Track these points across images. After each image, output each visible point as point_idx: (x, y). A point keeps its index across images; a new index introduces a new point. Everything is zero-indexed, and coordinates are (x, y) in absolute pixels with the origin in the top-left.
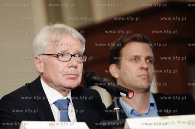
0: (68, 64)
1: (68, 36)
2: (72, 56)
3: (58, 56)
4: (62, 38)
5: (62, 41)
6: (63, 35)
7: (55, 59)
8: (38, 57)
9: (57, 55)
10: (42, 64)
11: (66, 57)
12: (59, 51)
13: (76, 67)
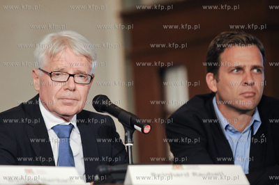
0: (64, 86)
2: (70, 75)
8: (36, 70)
9: (50, 74)
12: (54, 69)
13: (74, 90)
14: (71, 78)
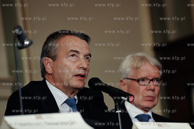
0: (147, 87)
1: (147, 63)
2: (150, 80)
3: (138, 81)
4: (142, 65)
5: (142, 68)
6: (143, 62)
7: (136, 83)
8: (123, 80)
10: (126, 86)
11: (146, 81)
12: (140, 77)
13: (153, 90)
14: (151, 82)
